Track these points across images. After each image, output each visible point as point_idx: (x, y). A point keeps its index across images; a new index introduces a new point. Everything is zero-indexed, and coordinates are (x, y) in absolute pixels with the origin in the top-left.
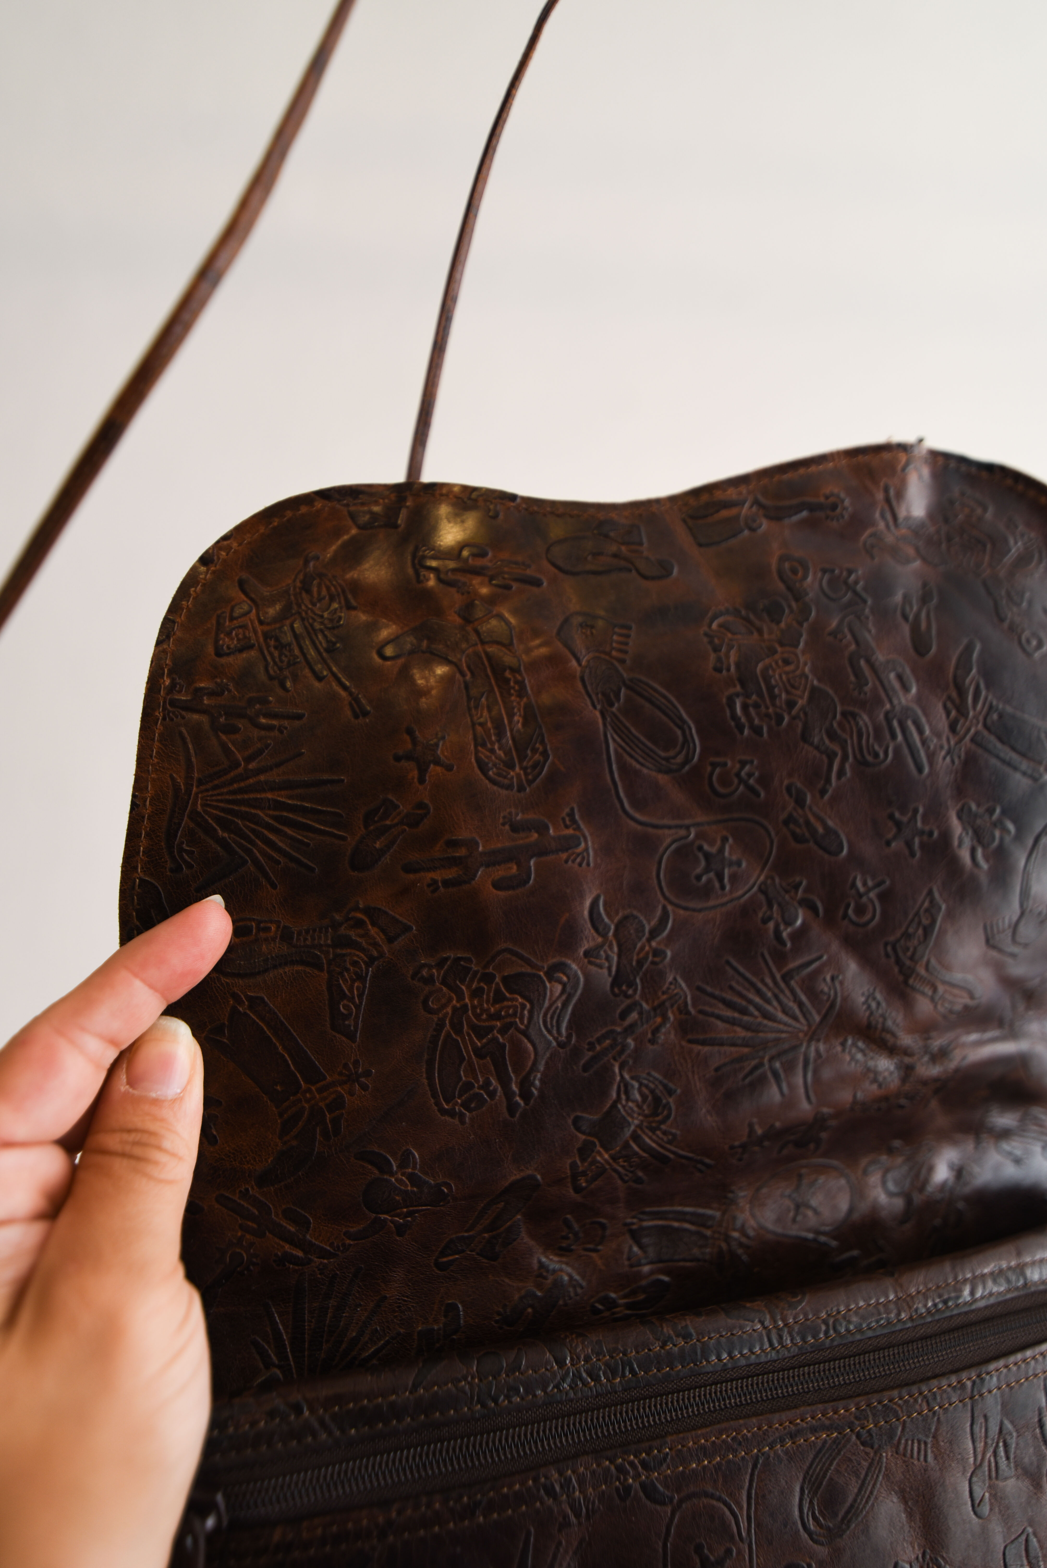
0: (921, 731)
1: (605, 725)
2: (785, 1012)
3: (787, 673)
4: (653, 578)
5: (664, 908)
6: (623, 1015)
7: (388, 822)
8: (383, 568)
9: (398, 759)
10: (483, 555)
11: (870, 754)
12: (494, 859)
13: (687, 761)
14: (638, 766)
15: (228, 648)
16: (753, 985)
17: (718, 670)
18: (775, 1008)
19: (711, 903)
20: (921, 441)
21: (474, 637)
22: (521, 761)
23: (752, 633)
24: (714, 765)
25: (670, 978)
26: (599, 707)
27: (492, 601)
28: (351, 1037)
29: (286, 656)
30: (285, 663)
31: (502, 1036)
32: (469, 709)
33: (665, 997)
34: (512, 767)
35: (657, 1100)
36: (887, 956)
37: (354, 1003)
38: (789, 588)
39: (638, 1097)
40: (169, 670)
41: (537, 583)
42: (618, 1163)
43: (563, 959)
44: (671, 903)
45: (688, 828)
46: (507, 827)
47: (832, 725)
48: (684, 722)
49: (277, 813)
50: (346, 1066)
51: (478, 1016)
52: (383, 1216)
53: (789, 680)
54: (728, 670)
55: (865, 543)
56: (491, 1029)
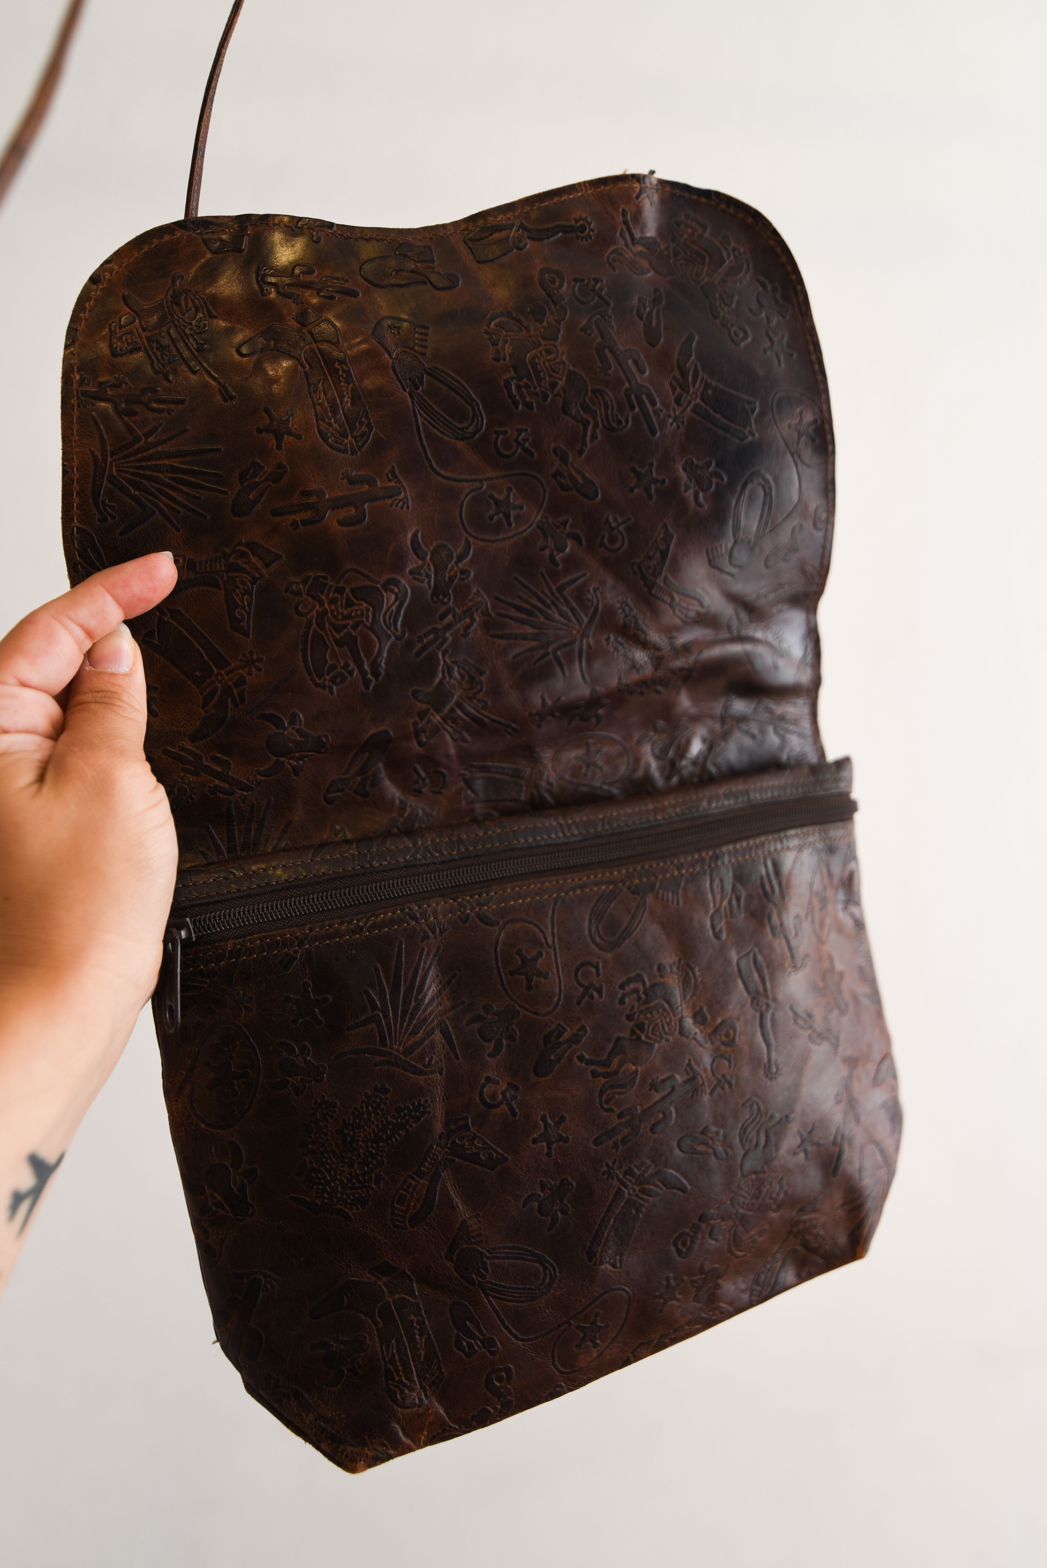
0: (653, 403)
1: (413, 403)
2: (561, 615)
3: (549, 361)
4: (443, 289)
5: (467, 540)
6: (443, 617)
7: (257, 480)
8: (234, 284)
9: (260, 431)
10: (311, 272)
11: (614, 422)
12: (338, 504)
13: (477, 430)
14: (440, 435)
15: (121, 350)
16: (535, 594)
17: (497, 360)
18: (554, 612)
19: (501, 536)
20: (652, 172)
21: (309, 338)
22: (352, 432)
23: (522, 331)
24: (498, 433)
25: (475, 590)
26: (408, 390)
27: (320, 309)
28: (246, 635)
29: (166, 356)
30: (167, 361)
31: (354, 631)
32: (310, 393)
33: (471, 604)
34: (346, 436)
35: (472, 679)
36: (635, 573)
37: (245, 610)
38: (549, 295)
39: (456, 675)
40: (77, 368)
41: (355, 294)
42: (447, 724)
43: (395, 576)
44: (472, 536)
45: (481, 481)
46: (345, 480)
47: (585, 400)
48: (473, 400)
49: (174, 475)
50: (244, 655)
51: (335, 617)
52: (282, 759)
53: (550, 367)
54: (504, 359)
55: (608, 257)
56: (346, 626)
